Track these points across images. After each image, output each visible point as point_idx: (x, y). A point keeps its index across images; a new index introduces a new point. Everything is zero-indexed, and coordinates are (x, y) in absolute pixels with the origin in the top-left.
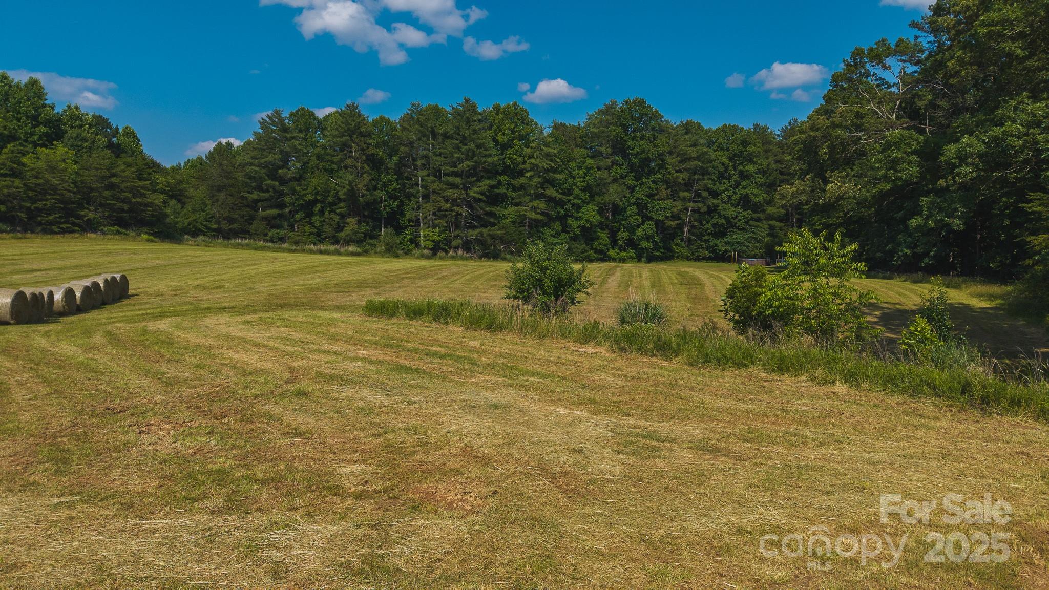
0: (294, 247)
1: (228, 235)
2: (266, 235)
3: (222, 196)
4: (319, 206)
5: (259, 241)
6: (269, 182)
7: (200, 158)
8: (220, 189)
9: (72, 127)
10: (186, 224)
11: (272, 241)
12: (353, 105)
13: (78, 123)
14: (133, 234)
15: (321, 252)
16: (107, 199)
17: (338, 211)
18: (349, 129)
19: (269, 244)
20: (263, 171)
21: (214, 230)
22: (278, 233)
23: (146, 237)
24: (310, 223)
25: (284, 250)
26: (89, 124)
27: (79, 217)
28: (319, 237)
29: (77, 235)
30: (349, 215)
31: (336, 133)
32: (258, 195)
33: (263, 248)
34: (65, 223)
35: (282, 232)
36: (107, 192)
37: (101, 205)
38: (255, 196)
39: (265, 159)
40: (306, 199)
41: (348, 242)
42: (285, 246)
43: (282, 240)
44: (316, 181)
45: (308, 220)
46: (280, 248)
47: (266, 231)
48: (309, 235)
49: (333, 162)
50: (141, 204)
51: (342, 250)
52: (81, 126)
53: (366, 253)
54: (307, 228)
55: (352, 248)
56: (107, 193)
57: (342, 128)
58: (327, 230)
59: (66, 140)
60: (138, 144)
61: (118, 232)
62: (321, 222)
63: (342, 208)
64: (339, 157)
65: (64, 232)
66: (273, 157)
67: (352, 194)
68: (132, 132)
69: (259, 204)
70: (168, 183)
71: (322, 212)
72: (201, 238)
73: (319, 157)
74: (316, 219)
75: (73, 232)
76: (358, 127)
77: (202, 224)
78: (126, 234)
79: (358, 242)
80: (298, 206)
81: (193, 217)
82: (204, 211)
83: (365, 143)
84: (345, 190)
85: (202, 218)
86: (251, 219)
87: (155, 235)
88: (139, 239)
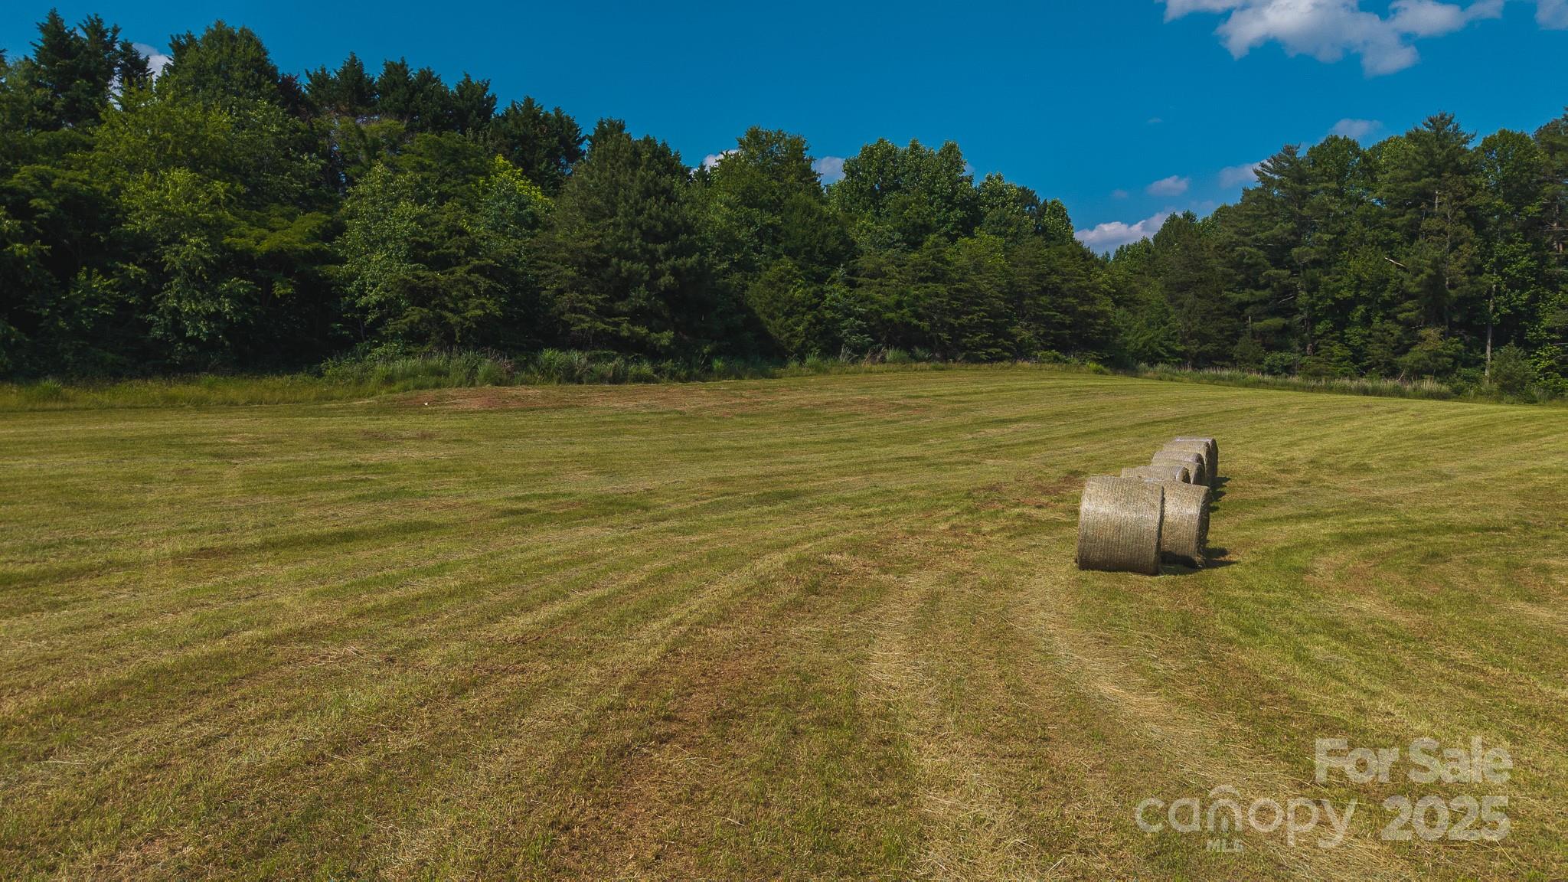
0: (1313, 383)
1: (1201, 361)
2: (1260, 362)
3: (1189, 298)
4: (1361, 308)
5: (1251, 372)
6: (1273, 272)
7: (1145, 241)
8: (1183, 287)
9: (992, 207)
10: (1141, 344)
11: (1271, 371)
12: (1442, 118)
13: (1001, 199)
14: (1076, 361)
15: (1365, 392)
16: (1045, 308)
17: (1401, 316)
18: (1431, 164)
19: (1267, 378)
20: (1261, 253)
21: (1182, 354)
22: (1282, 359)
23: (1093, 365)
24: (1341, 340)
25: (1295, 388)
26: (1014, 201)
27: (1011, 337)
28: (1360, 363)
29: (1007, 364)
30: (1427, 324)
31: (1402, 174)
32: (1252, 294)
33: (1256, 384)
34: (995, 346)
35: (1289, 357)
36: (1044, 298)
37: (1036, 318)
38: (1245, 296)
39: (1267, 233)
40: (1338, 296)
41: (1418, 373)
42: (1295, 380)
43: (1288, 370)
44: (1360, 265)
45: (1337, 334)
46: (1288, 384)
47: (1261, 355)
48: (1339, 361)
49: (1392, 227)
50: (1088, 314)
51: (1409, 387)
52: (1004, 205)
53: (1458, 394)
54: (1337, 349)
55: (1429, 384)
56: (1044, 300)
57: (1419, 163)
58: (1376, 350)
59: (985, 225)
60: (1068, 225)
61: (1056, 359)
62: (1363, 337)
63: (1409, 311)
64: (1408, 216)
65: (993, 359)
66: (1281, 228)
67: (1435, 284)
68: (1061, 209)
69: (1248, 311)
70: (1113, 280)
71: (1367, 321)
72: (1160, 366)
73: (1365, 220)
74: (1355, 334)
75: (1001, 359)
76: (1451, 157)
77: (1161, 345)
78: (1066, 362)
79: (1441, 374)
80: (1321, 310)
81: (1150, 334)
82: (1165, 324)
83: (1466, 186)
84: (1423, 276)
85: (1161, 336)
86: (1235, 336)
87: (1105, 362)
88: (1084, 369)
